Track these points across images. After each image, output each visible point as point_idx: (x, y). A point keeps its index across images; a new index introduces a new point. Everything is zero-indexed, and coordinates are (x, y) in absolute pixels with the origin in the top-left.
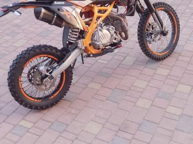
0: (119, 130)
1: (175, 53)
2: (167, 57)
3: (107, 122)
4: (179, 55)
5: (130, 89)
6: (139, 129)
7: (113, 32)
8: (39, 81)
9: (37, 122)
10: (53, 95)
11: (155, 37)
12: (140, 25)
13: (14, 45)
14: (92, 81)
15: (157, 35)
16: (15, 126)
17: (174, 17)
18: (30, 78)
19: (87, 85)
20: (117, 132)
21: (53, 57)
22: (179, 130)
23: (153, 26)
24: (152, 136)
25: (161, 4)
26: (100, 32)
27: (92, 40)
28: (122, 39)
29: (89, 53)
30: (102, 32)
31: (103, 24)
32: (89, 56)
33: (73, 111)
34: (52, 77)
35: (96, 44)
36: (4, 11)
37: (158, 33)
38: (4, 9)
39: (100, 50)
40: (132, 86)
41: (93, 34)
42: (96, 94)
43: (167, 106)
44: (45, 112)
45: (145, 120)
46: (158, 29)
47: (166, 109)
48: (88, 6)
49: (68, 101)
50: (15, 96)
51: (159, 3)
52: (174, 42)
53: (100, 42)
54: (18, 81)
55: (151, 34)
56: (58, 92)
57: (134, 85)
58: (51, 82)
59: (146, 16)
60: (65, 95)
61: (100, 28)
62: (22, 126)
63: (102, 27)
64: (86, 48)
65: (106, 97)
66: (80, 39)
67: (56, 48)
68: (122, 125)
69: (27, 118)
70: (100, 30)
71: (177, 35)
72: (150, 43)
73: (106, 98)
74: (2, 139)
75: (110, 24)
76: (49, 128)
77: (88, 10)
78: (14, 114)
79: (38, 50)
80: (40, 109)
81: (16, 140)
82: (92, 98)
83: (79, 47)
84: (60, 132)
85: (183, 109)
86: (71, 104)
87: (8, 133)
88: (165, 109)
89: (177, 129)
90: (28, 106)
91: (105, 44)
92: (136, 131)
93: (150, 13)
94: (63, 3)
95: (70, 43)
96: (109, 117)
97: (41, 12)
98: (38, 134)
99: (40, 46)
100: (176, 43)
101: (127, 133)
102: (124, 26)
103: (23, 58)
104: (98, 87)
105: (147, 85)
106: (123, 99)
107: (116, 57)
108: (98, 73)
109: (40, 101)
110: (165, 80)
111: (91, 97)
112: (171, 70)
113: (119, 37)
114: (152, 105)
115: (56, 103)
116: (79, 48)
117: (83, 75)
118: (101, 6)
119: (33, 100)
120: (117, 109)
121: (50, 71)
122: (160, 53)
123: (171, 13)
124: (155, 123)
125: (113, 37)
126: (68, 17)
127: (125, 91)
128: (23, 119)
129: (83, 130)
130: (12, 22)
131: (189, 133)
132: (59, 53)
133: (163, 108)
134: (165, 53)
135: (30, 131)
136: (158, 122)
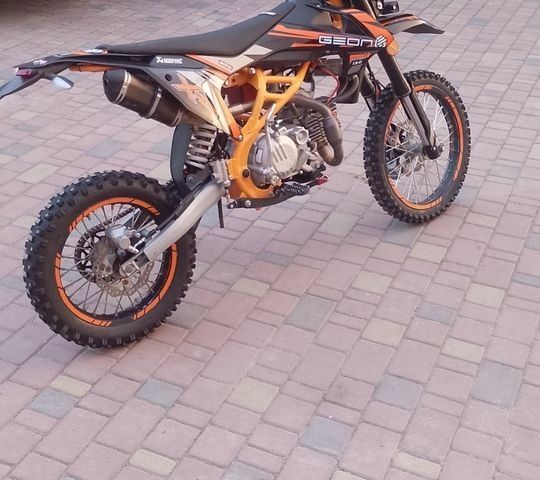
0: (324, 399)
1: (458, 205)
2: (438, 215)
3: (289, 379)
4: (470, 211)
5: (344, 296)
6: (376, 396)
7: (303, 143)
8: (108, 269)
9: (99, 380)
10: (141, 309)
11: (408, 161)
12: (371, 128)
13: (22, 178)
14: (242, 276)
15: (413, 157)
16: (40, 390)
17: (455, 111)
18: (83, 262)
19: (231, 285)
20: (318, 405)
21: (146, 205)
22: (479, 400)
23: (402, 131)
24: (410, 415)
25: (425, 76)
26: (272, 142)
27: (250, 162)
28: (325, 164)
29: (243, 195)
30: (277, 141)
31: (279, 121)
32: (241, 204)
33: (198, 353)
34: (144, 259)
35: (261, 174)
36: (25, 77)
37: (416, 151)
38: (24, 72)
39: (270, 191)
40: (350, 287)
41: (253, 146)
42: (256, 308)
43: (446, 338)
44: (121, 353)
45: (390, 374)
46: (416, 140)
47: (442, 347)
48: (241, 71)
49: (181, 326)
50: (45, 307)
51: (418, 71)
52: (456, 176)
53: (272, 168)
54: (54, 266)
55: (398, 153)
56: (157, 300)
57: (355, 285)
58: (140, 272)
59: (387, 106)
60: (175, 309)
61: (272, 132)
62: (60, 391)
63: (276, 130)
64: (233, 181)
65: (283, 316)
66: (220, 158)
67: (154, 182)
68: (330, 387)
69: (72, 369)
70: (273, 136)
71: (463, 158)
72: (396, 178)
73: (283, 319)
74: (6, 424)
75: (296, 121)
76: (135, 395)
77: (239, 82)
78: (34, 359)
79: (107, 185)
80: (106, 347)
81: (45, 427)
82: (247, 317)
83: (218, 179)
84: (164, 407)
85: (487, 346)
86: (190, 333)
87: (22, 409)
88: (440, 347)
89: (474, 398)
90: (77, 336)
91: (283, 174)
92: (369, 402)
93: (396, 97)
94: (179, 61)
95: (192, 170)
96: (293, 368)
97: (121, 82)
98: (105, 412)
99: (113, 173)
100: (461, 178)
101: (345, 407)
102: (333, 127)
103: (70, 205)
104: (259, 289)
105: (390, 287)
106: (329, 322)
107: (304, 214)
108: (259, 254)
109: (110, 323)
110: (436, 272)
111: (244, 315)
112: (449, 249)
113: (317, 158)
114: (405, 337)
115: (151, 330)
116: (215, 183)
117: (219, 258)
118: (273, 74)
119: (90, 320)
120: (315, 346)
121: (140, 242)
122: (420, 204)
123: (450, 101)
124: (417, 382)
125: (303, 156)
126: (193, 97)
127: (333, 300)
128: (61, 372)
129: (226, 401)
130: (12, 117)
131: (507, 407)
132: (162, 195)
133: (434, 345)
134: (434, 204)
135: (82, 404)
136: (425, 380)
